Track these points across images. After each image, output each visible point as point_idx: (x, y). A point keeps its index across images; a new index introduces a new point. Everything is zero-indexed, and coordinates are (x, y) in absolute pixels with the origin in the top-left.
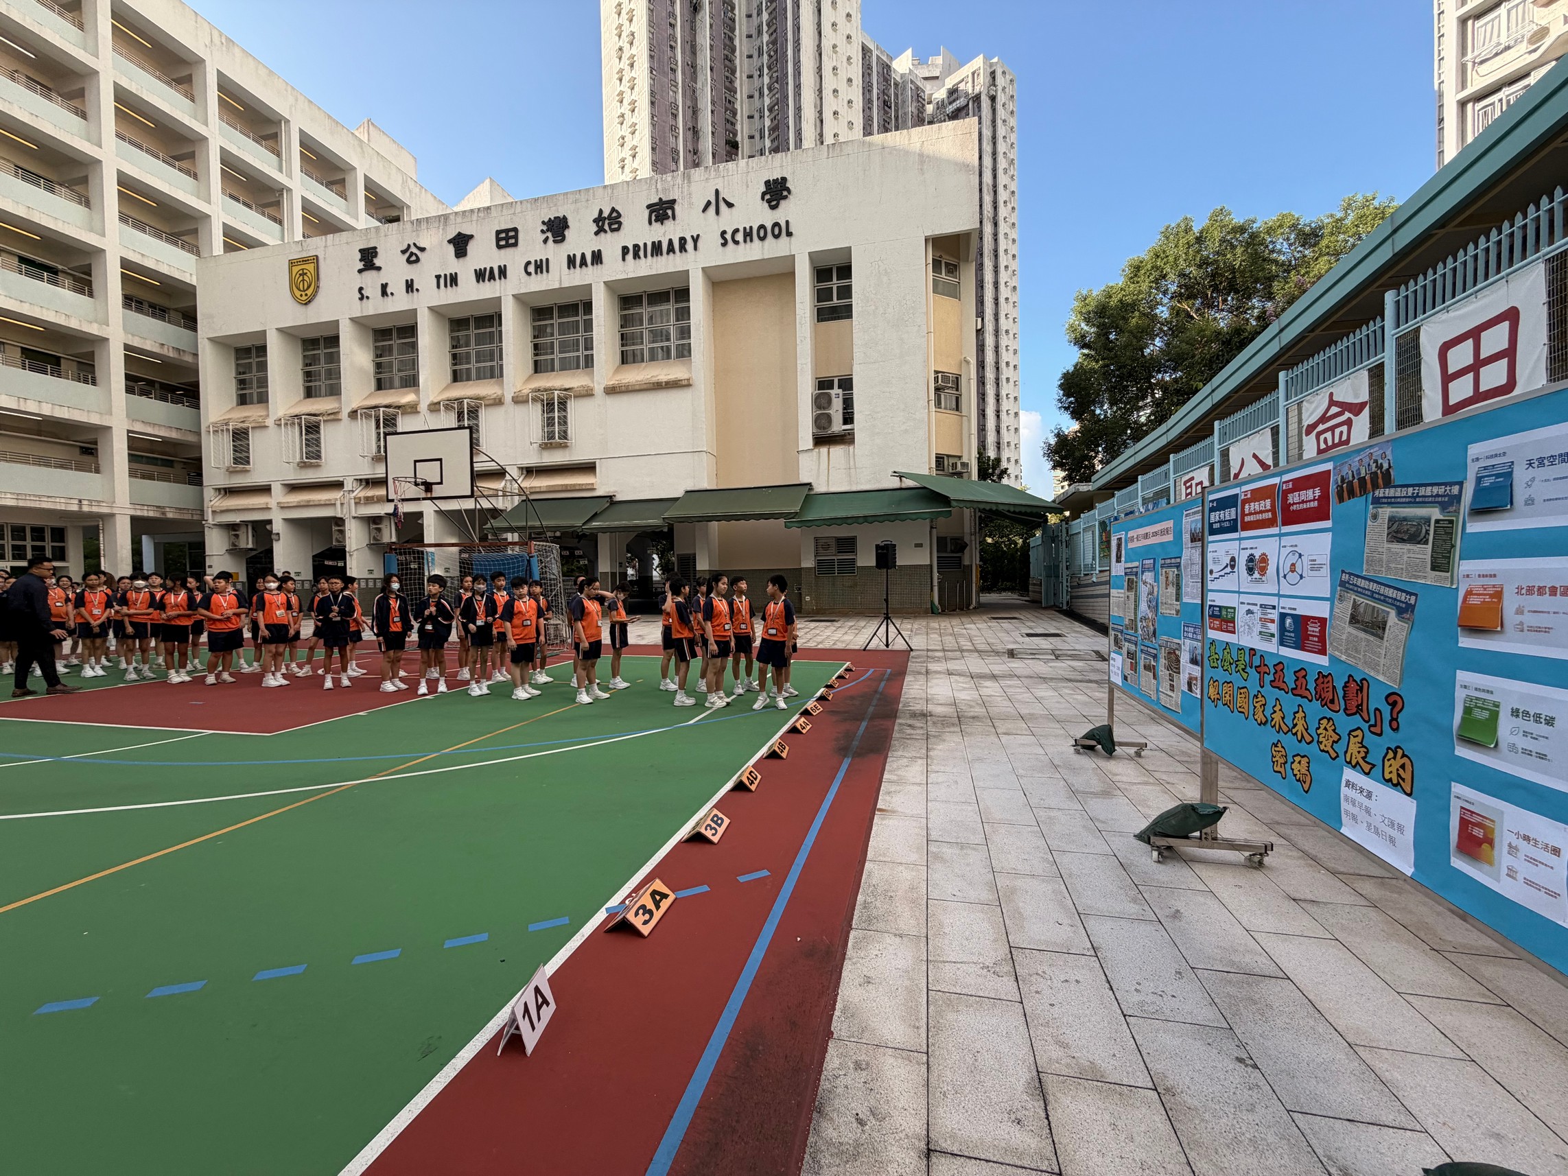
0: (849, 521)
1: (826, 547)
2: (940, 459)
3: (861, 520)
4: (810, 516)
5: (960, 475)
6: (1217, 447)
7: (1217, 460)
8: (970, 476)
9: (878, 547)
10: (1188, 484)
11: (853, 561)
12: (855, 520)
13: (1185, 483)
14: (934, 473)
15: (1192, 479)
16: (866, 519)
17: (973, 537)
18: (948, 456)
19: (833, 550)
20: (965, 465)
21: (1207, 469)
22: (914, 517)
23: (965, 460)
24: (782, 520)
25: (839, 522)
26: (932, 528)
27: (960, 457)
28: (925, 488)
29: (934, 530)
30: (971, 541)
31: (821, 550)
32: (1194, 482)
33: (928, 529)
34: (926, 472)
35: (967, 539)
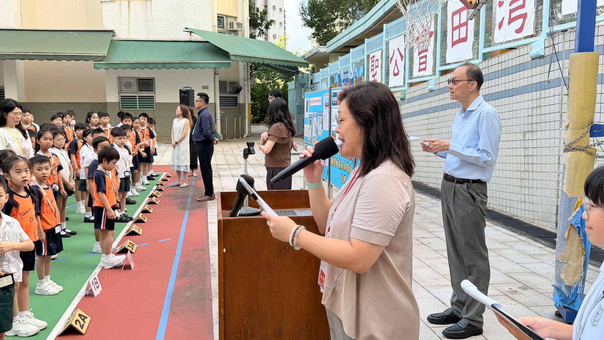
0: (151, 66)
1: (129, 85)
2: (220, 18)
3: (160, 66)
4: (116, 59)
5: (235, 32)
6: (384, 40)
7: (384, 47)
8: (243, 34)
9: (181, 92)
10: (373, 60)
11: (152, 98)
12: (155, 65)
13: (372, 58)
14: (216, 29)
15: (374, 57)
16: (164, 65)
17: (246, 82)
18: (227, 16)
19: (135, 87)
20: (239, 25)
21: (380, 52)
22: (202, 66)
23: (239, 20)
24: (92, 62)
25: (142, 66)
26: (215, 74)
27: (236, 18)
28: (208, 42)
29: (217, 76)
30: (245, 85)
31: (124, 88)
32: (375, 59)
33: (213, 74)
34: (210, 29)
35: (241, 83)
